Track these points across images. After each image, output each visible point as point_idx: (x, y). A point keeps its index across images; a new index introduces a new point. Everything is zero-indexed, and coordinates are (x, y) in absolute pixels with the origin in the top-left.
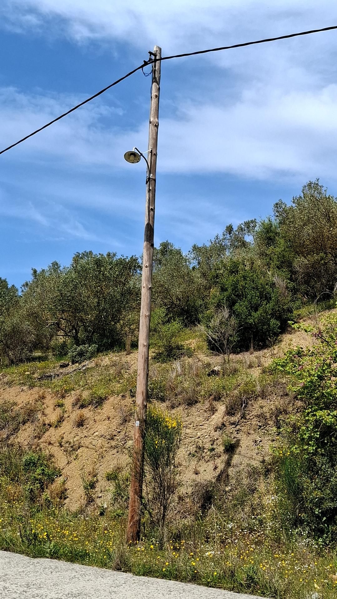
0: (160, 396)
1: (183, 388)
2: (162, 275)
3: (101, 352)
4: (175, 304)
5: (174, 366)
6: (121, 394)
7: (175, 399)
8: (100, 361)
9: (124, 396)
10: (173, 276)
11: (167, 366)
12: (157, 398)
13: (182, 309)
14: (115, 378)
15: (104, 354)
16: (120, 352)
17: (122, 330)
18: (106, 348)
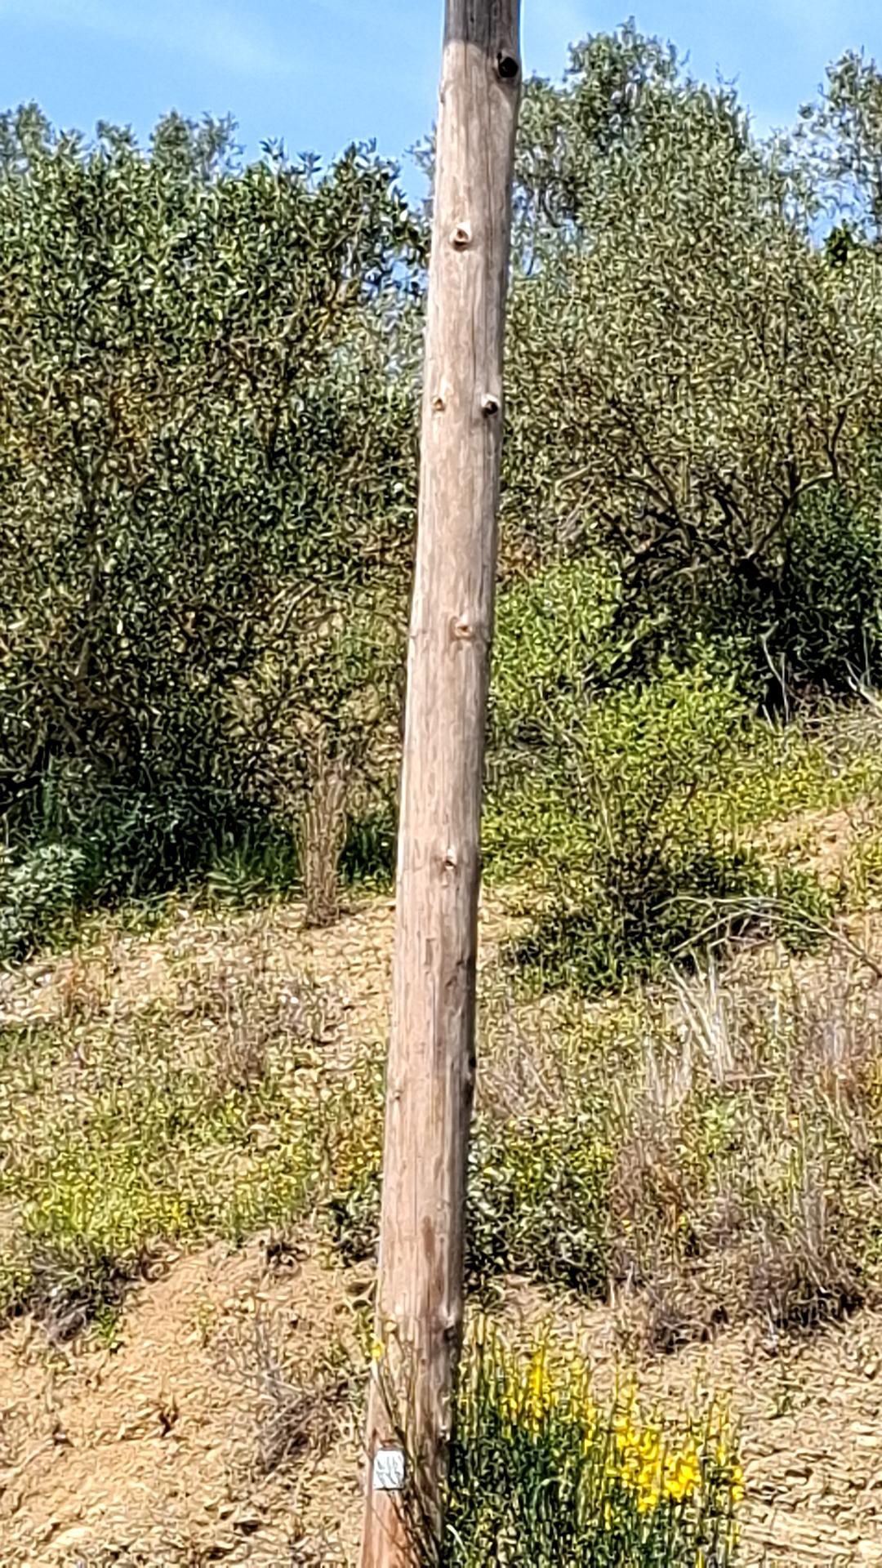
0: (566, 1256)
1: (751, 1191)
2: (586, 299)
3: (109, 901)
4: (691, 531)
5: (676, 1019)
6: (265, 1236)
7: (685, 1275)
8: (97, 976)
9: (287, 1249)
10: (672, 309)
11: (626, 1018)
12: (544, 1267)
13: (747, 568)
14: (215, 1108)
15: (127, 920)
16: (255, 906)
17: (274, 736)
18: (149, 876)
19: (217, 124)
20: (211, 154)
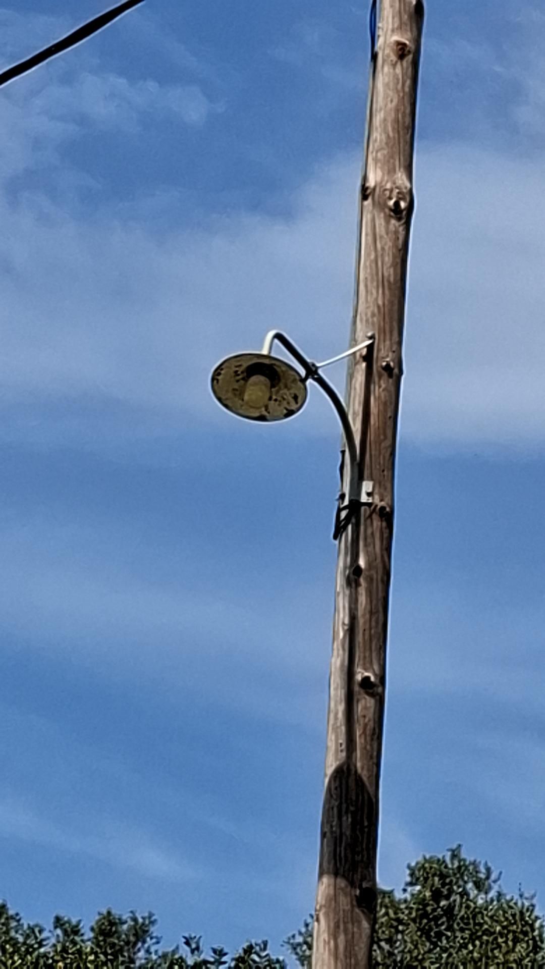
19: (140, 920)
20: (135, 944)
